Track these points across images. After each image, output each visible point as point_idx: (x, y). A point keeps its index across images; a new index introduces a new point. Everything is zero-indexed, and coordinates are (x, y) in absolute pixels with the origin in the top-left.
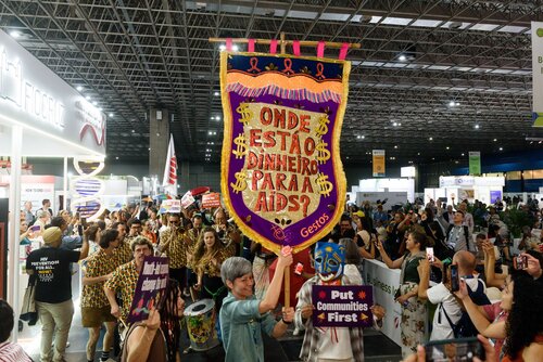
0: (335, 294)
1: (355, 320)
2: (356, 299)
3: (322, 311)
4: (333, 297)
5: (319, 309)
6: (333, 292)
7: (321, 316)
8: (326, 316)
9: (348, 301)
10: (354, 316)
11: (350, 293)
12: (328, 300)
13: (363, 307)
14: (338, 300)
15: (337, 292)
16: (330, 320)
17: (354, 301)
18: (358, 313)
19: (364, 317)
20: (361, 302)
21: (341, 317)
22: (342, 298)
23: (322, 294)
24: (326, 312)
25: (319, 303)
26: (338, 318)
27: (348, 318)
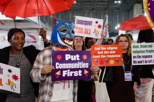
0: (68, 57)
1: (80, 75)
2: (81, 60)
3: (59, 69)
4: (67, 59)
5: (57, 68)
6: (67, 55)
7: (58, 73)
8: (62, 73)
9: (76, 62)
10: (80, 72)
11: (78, 56)
12: (63, 61)
13: (85, 65)
14: (70, 61)
15: (69, 55)
16: (64, 75)
17: (80, 61)
18: (83, 70)
19: (86, 72)
20: (85, 61)
21: (72, 73)
22: (72, 59)
23: (59, 57)
24: (62, 70)
25: (57, 64)
26: (70, 74)
27: (76, 74)
